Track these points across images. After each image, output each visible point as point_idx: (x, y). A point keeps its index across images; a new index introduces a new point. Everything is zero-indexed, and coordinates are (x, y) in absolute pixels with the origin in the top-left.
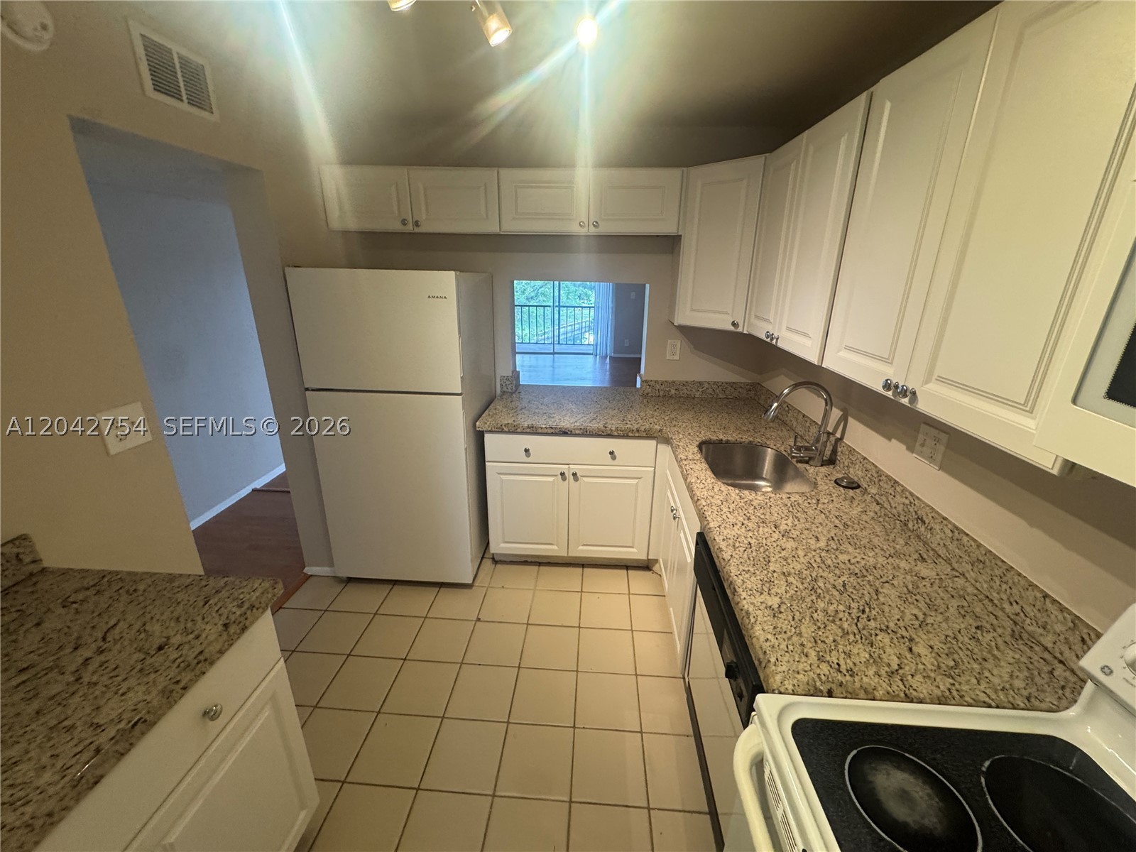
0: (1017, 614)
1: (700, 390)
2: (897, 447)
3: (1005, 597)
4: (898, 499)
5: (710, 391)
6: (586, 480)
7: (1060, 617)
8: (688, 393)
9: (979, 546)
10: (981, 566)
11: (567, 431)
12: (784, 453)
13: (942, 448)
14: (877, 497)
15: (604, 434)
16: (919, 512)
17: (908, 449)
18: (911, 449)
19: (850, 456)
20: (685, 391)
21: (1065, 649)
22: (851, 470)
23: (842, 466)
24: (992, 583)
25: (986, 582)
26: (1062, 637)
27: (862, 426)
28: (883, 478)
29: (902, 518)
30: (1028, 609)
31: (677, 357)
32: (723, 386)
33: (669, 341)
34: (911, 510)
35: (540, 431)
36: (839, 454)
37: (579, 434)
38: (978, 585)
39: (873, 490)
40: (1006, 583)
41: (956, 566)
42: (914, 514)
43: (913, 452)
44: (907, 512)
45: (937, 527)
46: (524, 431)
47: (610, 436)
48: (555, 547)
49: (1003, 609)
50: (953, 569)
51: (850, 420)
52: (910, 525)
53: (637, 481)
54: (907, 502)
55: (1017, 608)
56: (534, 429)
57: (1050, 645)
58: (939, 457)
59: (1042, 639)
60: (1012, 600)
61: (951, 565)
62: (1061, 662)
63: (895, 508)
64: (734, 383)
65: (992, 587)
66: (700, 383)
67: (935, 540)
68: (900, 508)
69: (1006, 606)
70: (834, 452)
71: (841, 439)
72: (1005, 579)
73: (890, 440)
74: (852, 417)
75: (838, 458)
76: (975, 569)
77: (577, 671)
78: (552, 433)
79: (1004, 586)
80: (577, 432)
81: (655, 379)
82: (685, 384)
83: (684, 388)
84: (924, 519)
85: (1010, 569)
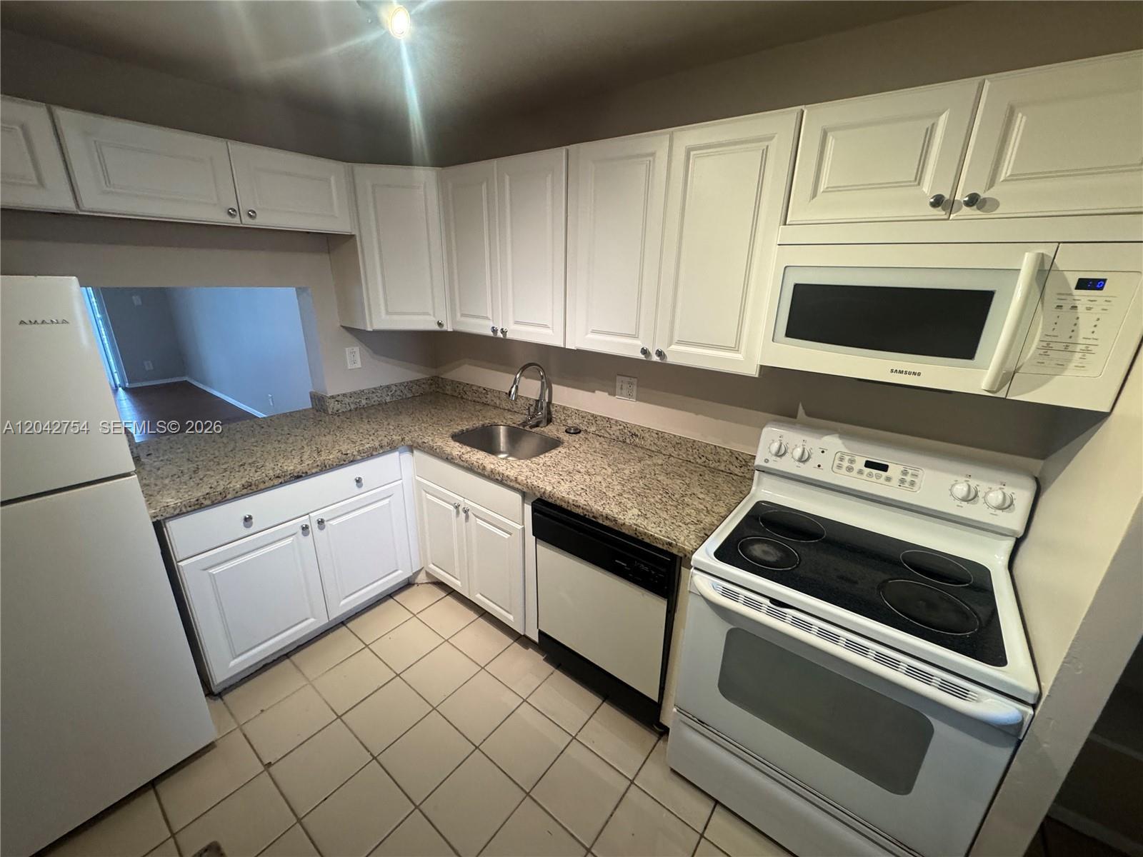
0: (705, 462)
1: (390, 394)
2: (601, 396)
3: (696, 456)
4: (614, 428)
5: (398, 393)
6: (334, 522)
7: (725, 452)
8: (379, 400)
9: (675, 436)
10: (679, 446)
11: (300, 474)
12: (513, 425)
13: (635, 388)
14: (597, 432)
15: (347, 462)
16: (632, 431)
17: (609, 394)
18: (613, 394)
19: (565, 412)
20: (375, 399)
21: (731, 466)
22: (569, 421)
23: (559, 421)
24: (688, 452)
25: (684, 453)
26: (728, 462)
27: (565, 388)
28: (599, 418)
29: (621, 439)
30: (708, 456)
31: (359, 365)
32: (408, 385)
33: (347, 349)
34: (626, 431)
35: (262, 486)
36: (553, 413)
37: (317, 473)
38: (681, 457)
39: (593, 429)
40: (695, 449)
41: (665, 453)
42: (628, 433)
43: (615, 395)
44: (623, 434)
45: (647, 435)
46: (239, 494)
47: (353, 462)
48: (312, 620)
49: (697, 463)
50: (664, 455)
51: (554, 386)
52: (628, 441)
53: (388, 500)
54: (622, 427)
55: (704, 459)
56: (253, 487)
57: (723, 469)
58: (634, 394)
59: (720, 468)
60: (700, 456)
61: (661, 453)
62: (731, 473)
63: (614, 434)
64: (418, 380)
65: (688, 454)
66: (388, 387)
67: (647, 444)
68: (617, 433)
69: (698, 460)
70: (549, 413)
71: (550, 403)
72: (694, 447)
73: (594, 392)
74: (555, 383)
75: (554, 416)
76: (677, 449)
77: (434, 709)
78: (281, 483)
79: (695, 451)
80: (314, 471)
81: (344, 392)
82: (373, 391)
83: (374, 395)
84: (637, 433)
85: (694, 441)
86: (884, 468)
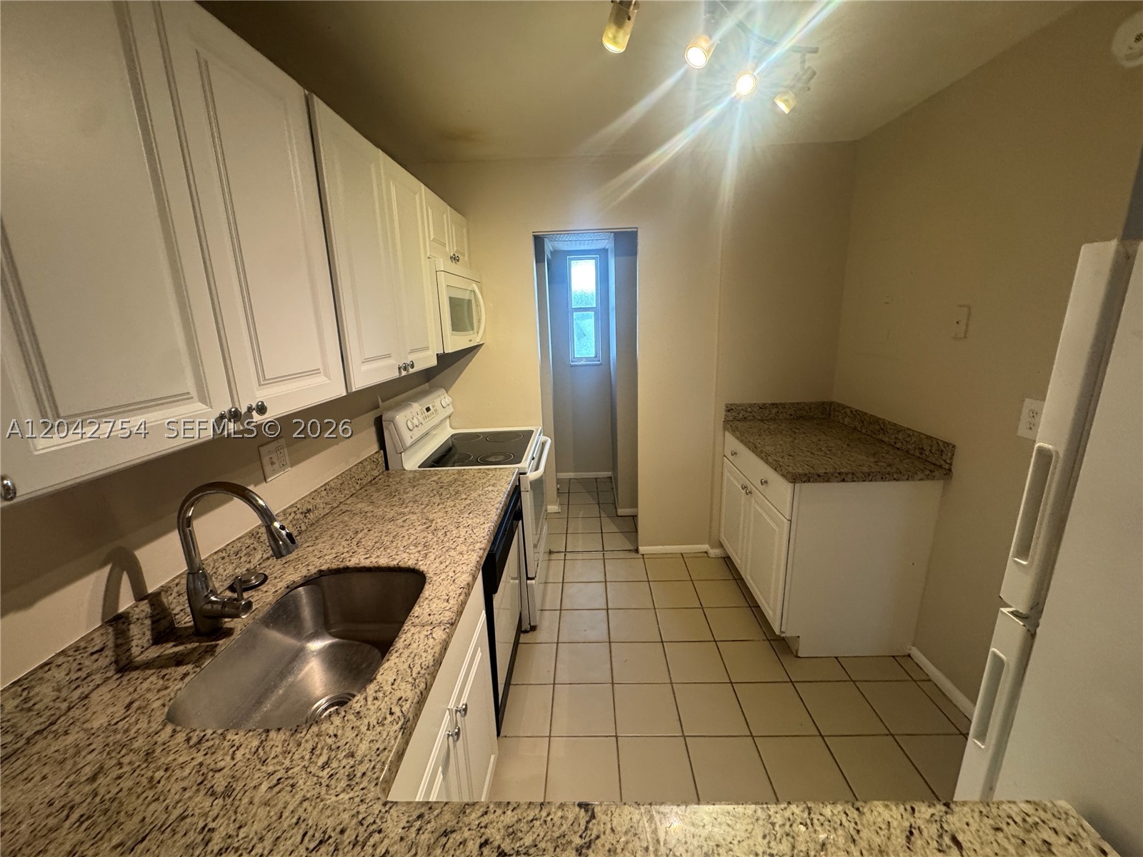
16: (304, 509)
34: (298, 516)
42: (301, 516)
45: (318, 500)
54: (292, 515)
58: (287, 459)
84: (307, 508)
86: (429, 408)
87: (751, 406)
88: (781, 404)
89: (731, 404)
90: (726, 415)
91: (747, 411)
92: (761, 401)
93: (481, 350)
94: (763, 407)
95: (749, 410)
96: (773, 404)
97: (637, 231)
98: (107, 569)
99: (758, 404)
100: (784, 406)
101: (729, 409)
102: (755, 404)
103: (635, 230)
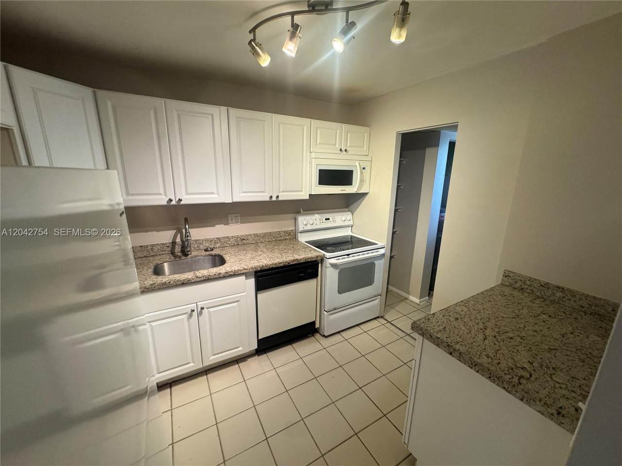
2: (219, 227)
4: (231, 240)
9: (262, 233)
10: (265, 237)
13: (239, 218)
16: (241, 238)
18: (227, 224)
25: (267, 239)
28: (221, 238)
29: (236, 244)
30: (277, 236)
34: (238, 239)
41: (259, 242)
45: (249, 237)
52: (240, 244)
55: (275, 238)
58: (239, 221)
67: (250, 241)
79: (271, 236)
84: (244, 238)
86: (329, 219)
87: (530, 279)
88: (570, 290)
89: (509, 271)
90: (503, 280)
91: (525, 283)
92: (544, 279)
93: (367, 197)
94: (546, 286)
95: (528, 283)
96: (558, 287)
97: (458, 125)
98: (176, 231)
99: (539, 280)
100: (573, 294)
101: (506, 275)
102: (535, 279)
103: (456, 124)
